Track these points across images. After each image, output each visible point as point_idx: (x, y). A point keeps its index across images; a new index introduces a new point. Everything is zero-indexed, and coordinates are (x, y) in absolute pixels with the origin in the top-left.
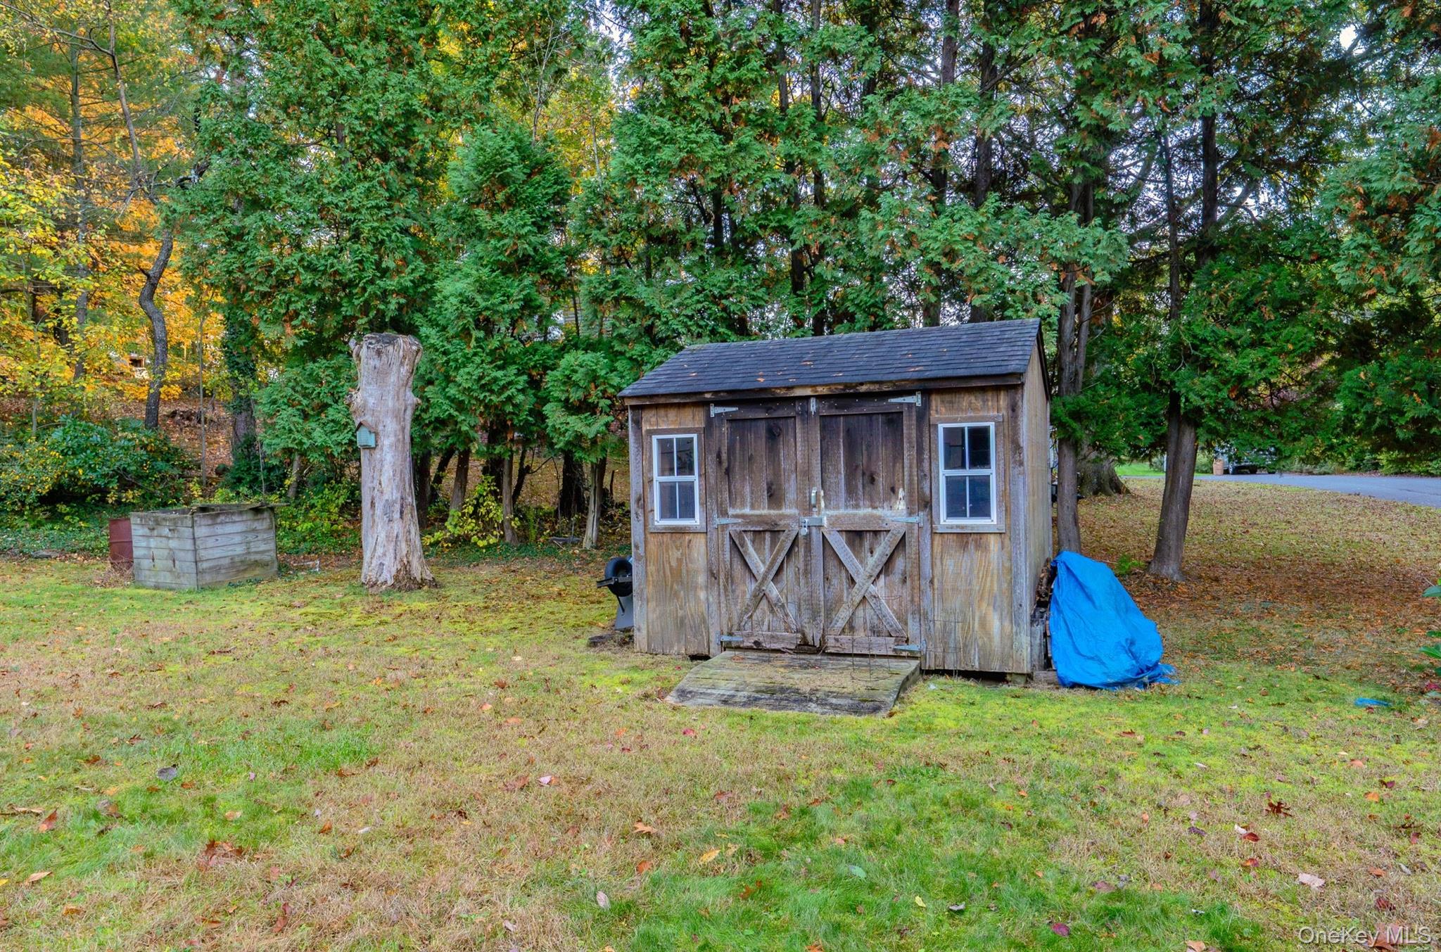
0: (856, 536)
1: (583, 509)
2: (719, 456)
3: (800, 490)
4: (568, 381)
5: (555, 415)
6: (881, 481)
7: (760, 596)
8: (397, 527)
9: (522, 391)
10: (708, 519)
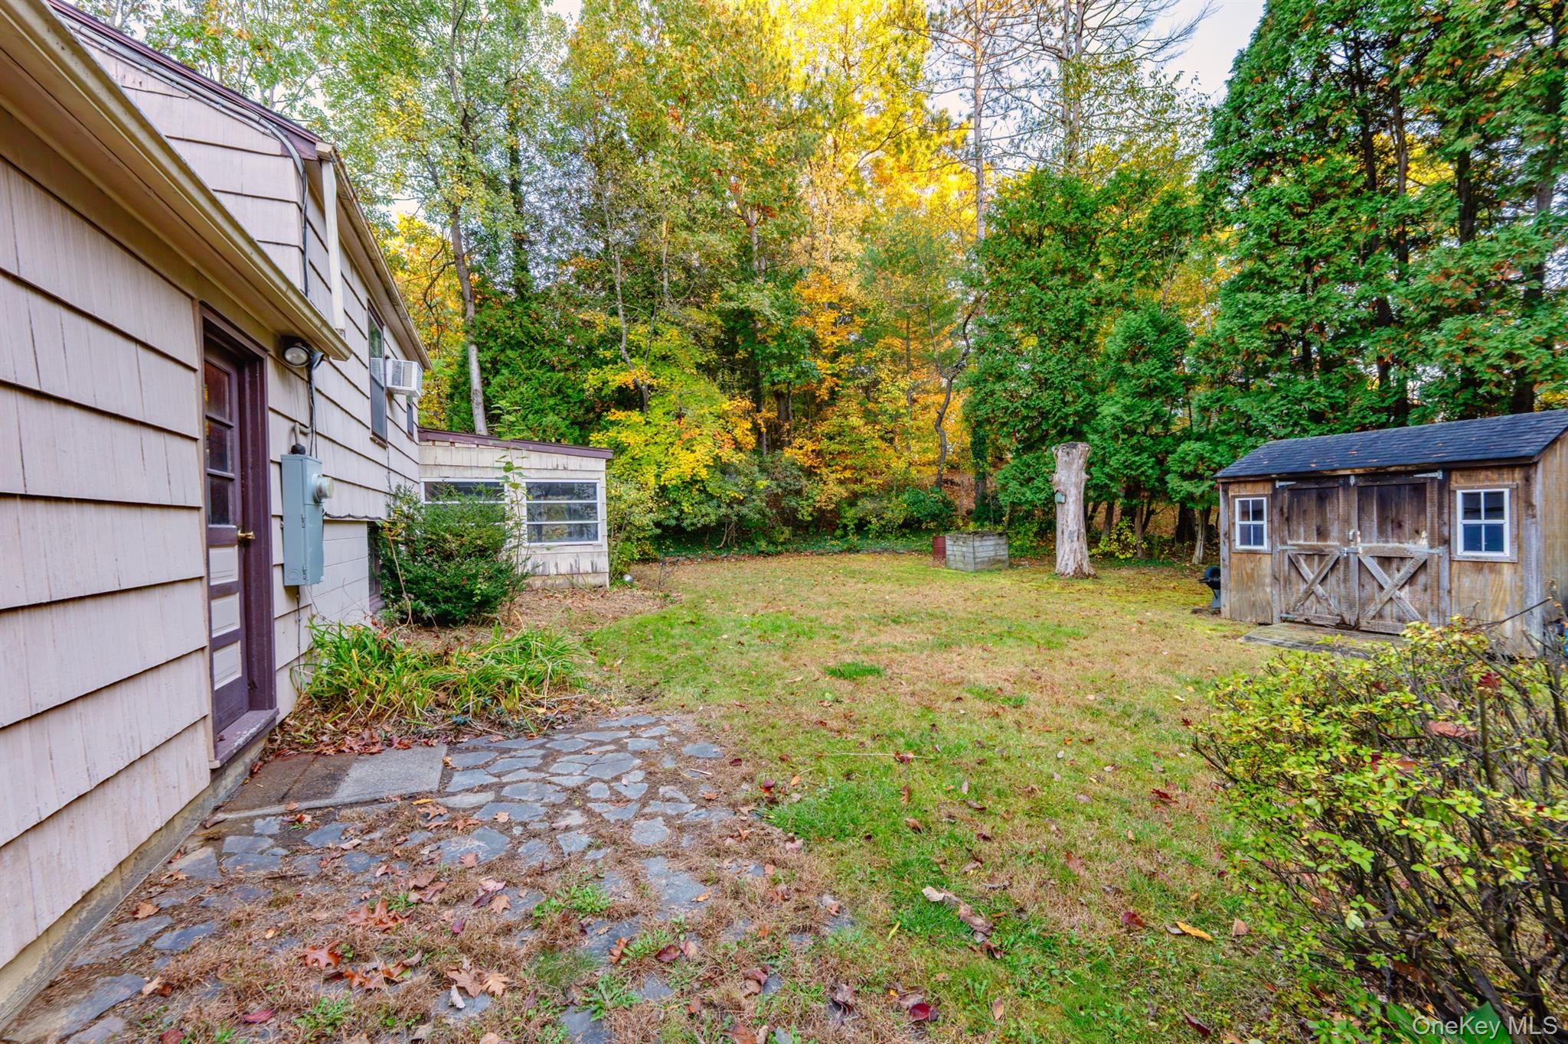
0: (1385, 561)
1: (1193, 538)
2: (1281, 510)
3: (1342, 532)
4: (1183, 460)
5: (1173, 481)
6: (1407, 526)
7: (1309, 593)
8: (1076, 545)
9: (1152, 468)
10: (1273, 546)
